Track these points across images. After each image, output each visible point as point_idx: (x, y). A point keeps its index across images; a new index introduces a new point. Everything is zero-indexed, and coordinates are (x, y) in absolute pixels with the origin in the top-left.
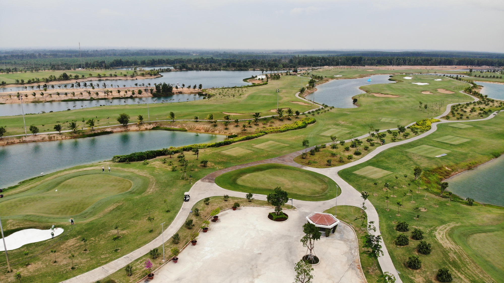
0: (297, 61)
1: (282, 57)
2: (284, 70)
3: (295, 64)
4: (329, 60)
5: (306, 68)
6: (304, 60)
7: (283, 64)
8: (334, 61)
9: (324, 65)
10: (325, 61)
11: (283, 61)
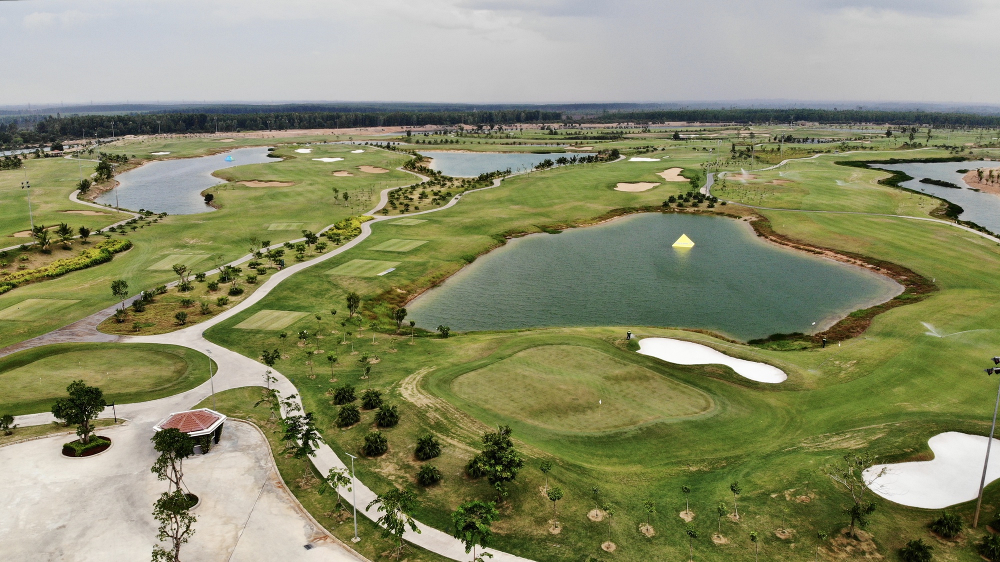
0: (57, 127)
1: (16, 121)
2: (27, 148)
3: (53, 134)
4: (134, 122)
5: (84, 141)
6: (76, 125)
7: (23, 135)
8: (145, 124)
9: (123, 133)
10: (125, 124)
11: (22, 128)
